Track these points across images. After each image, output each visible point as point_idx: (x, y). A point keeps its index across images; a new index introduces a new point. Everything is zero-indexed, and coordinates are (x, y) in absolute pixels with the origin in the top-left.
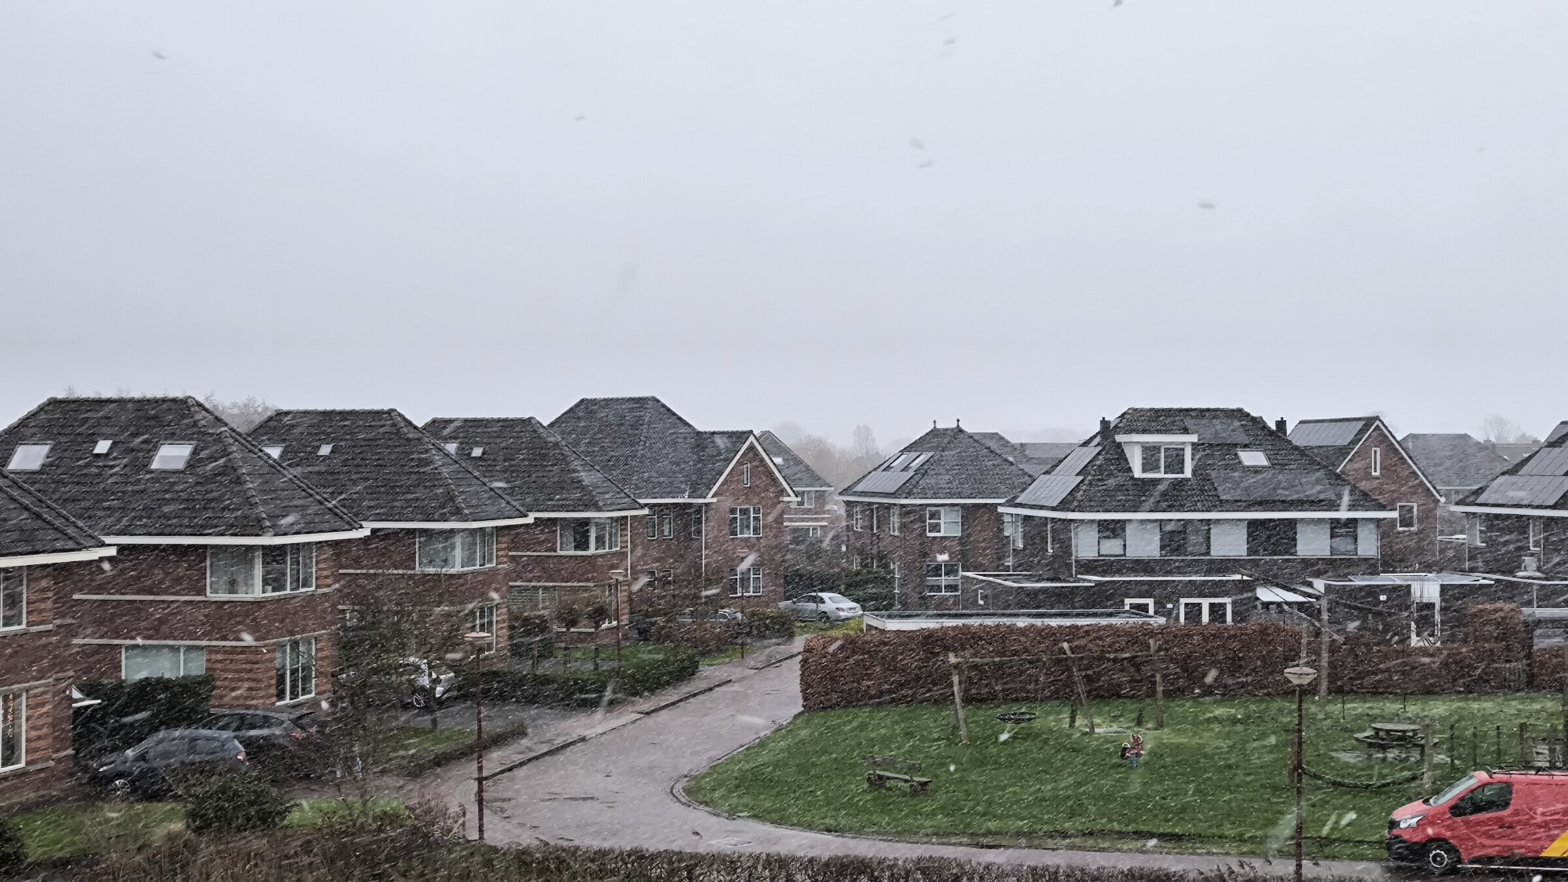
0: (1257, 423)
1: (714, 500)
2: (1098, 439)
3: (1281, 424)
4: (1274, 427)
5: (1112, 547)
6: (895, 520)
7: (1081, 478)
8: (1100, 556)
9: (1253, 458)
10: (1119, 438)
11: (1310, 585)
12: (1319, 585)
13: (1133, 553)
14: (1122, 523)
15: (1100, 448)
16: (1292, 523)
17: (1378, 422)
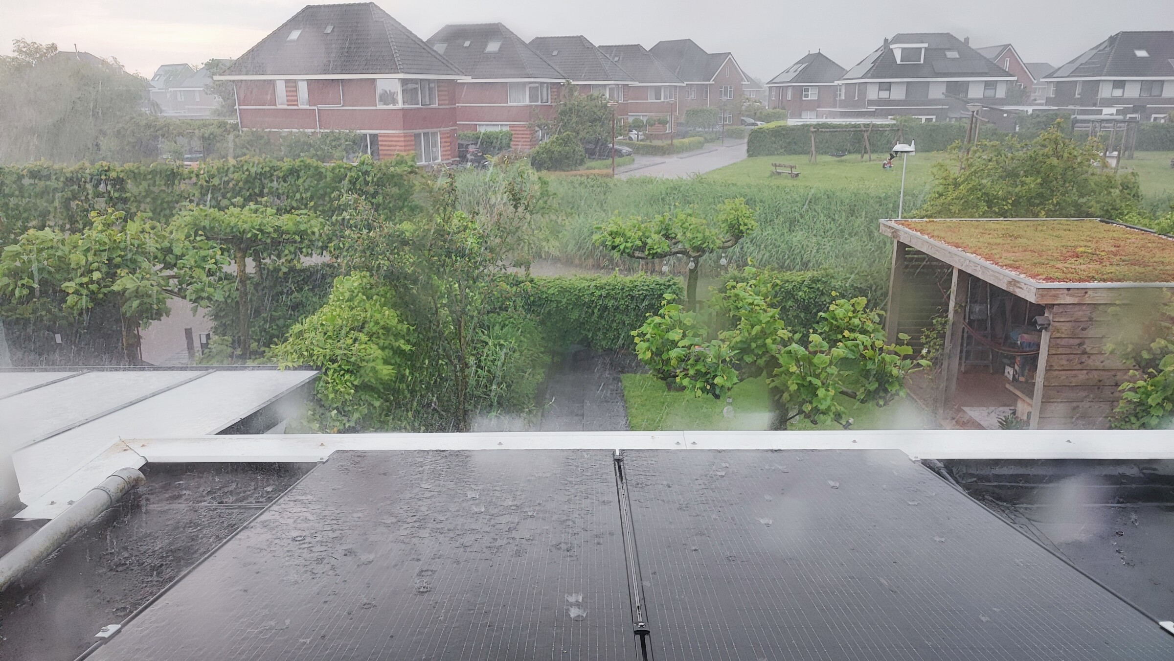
1: (713, 82)
5: (884, 94)
6: (790, 93)
10: (892, 47)
13: (892, 98)
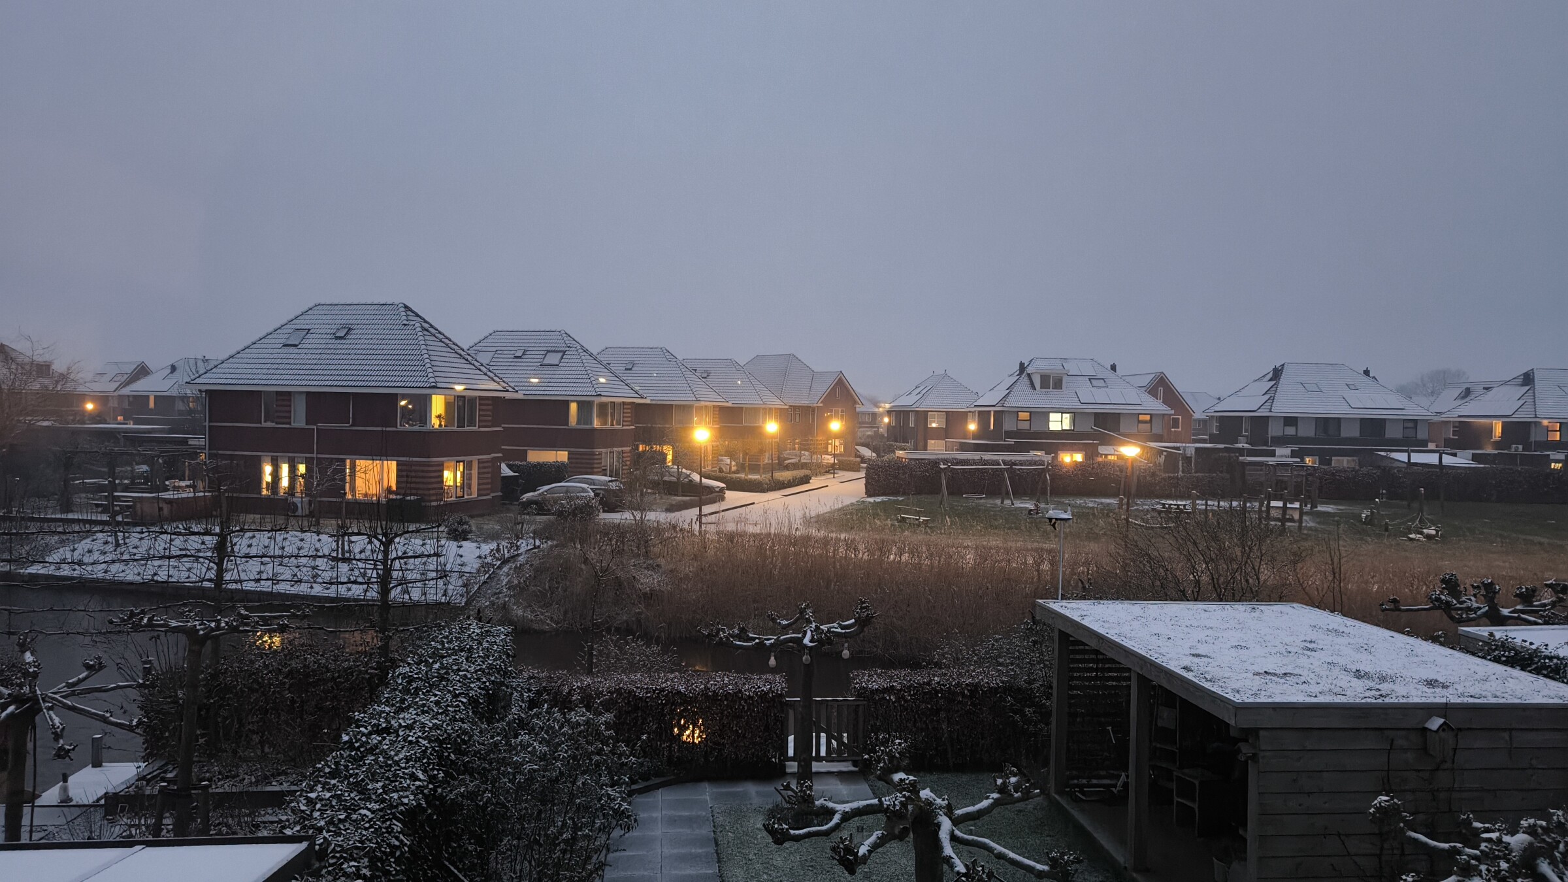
1: (821, 405)
2: (1019, 372)
3: (1113, 366)
4: (1109, 368)
5: (1024, 425)
6: (912, 418)
7: (1008, 391)
8: (1018, 430)
10: (1029, 371)
13: (1034, 429)
15: (1019, 376)
16: (1119, 415)
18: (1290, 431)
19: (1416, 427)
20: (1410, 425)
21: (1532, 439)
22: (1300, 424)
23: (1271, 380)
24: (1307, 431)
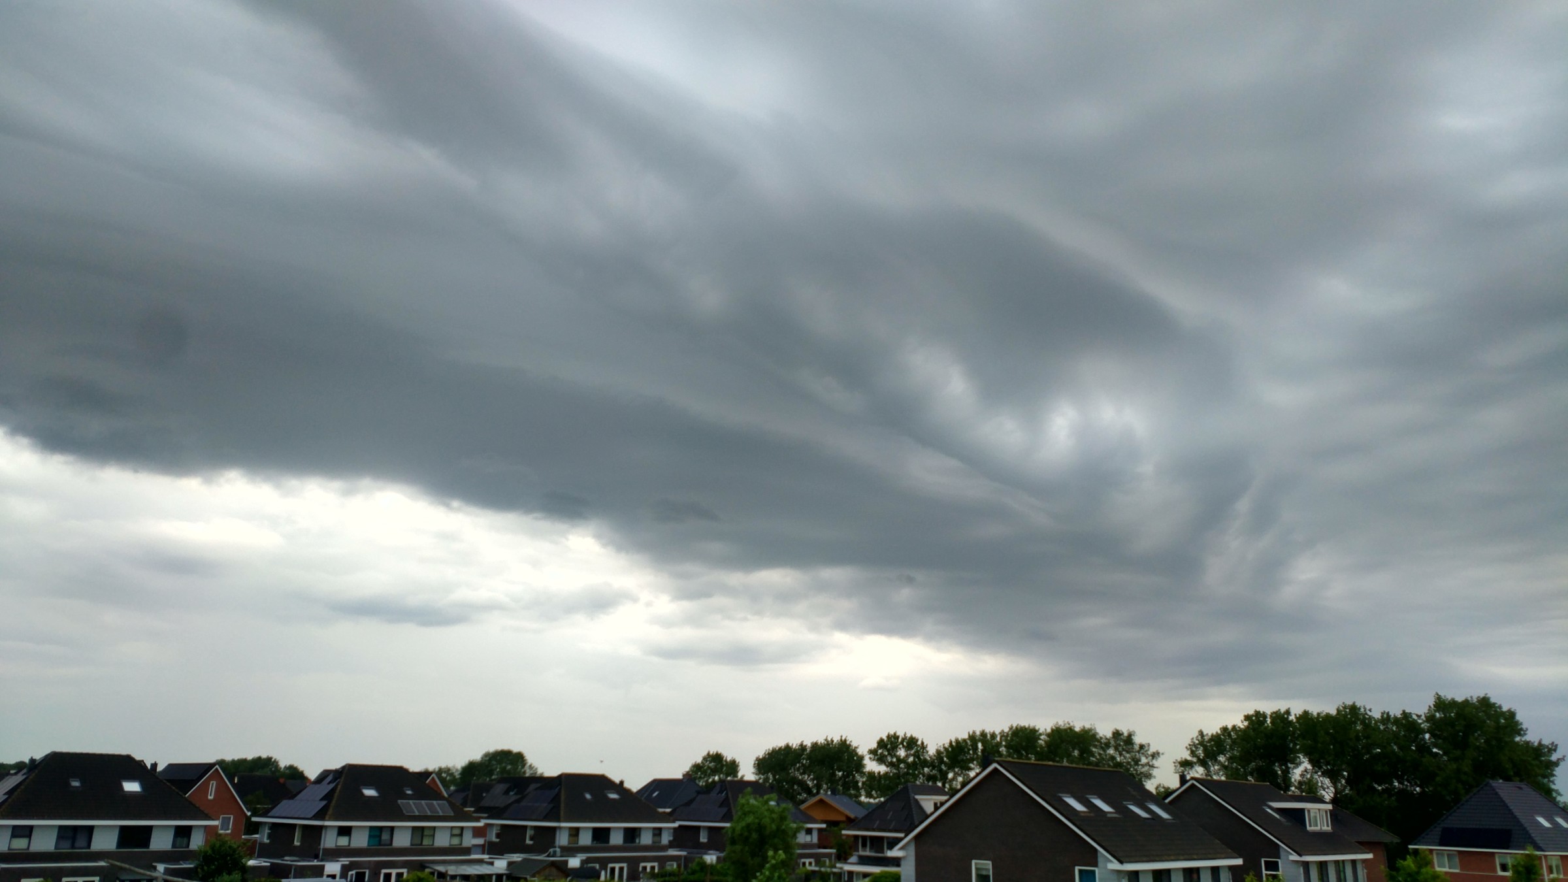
0: (140, 764)
2: (25, 771)
3: (155, 765)
4: (149, 767)
7: (7, 796)
8: (9, 849)
9: (131, 787)
11: (155, 868)
12: (161, 867)
14: (31, 828)
15: (24, 777)
16: (150, 828)
17: (217, 766)
18: (343, 841)
19: (461, 835)
20: (457, 832)
21: (557, 843)
22: (354, 834)
23: (329, 783)
24: (360, 840)
